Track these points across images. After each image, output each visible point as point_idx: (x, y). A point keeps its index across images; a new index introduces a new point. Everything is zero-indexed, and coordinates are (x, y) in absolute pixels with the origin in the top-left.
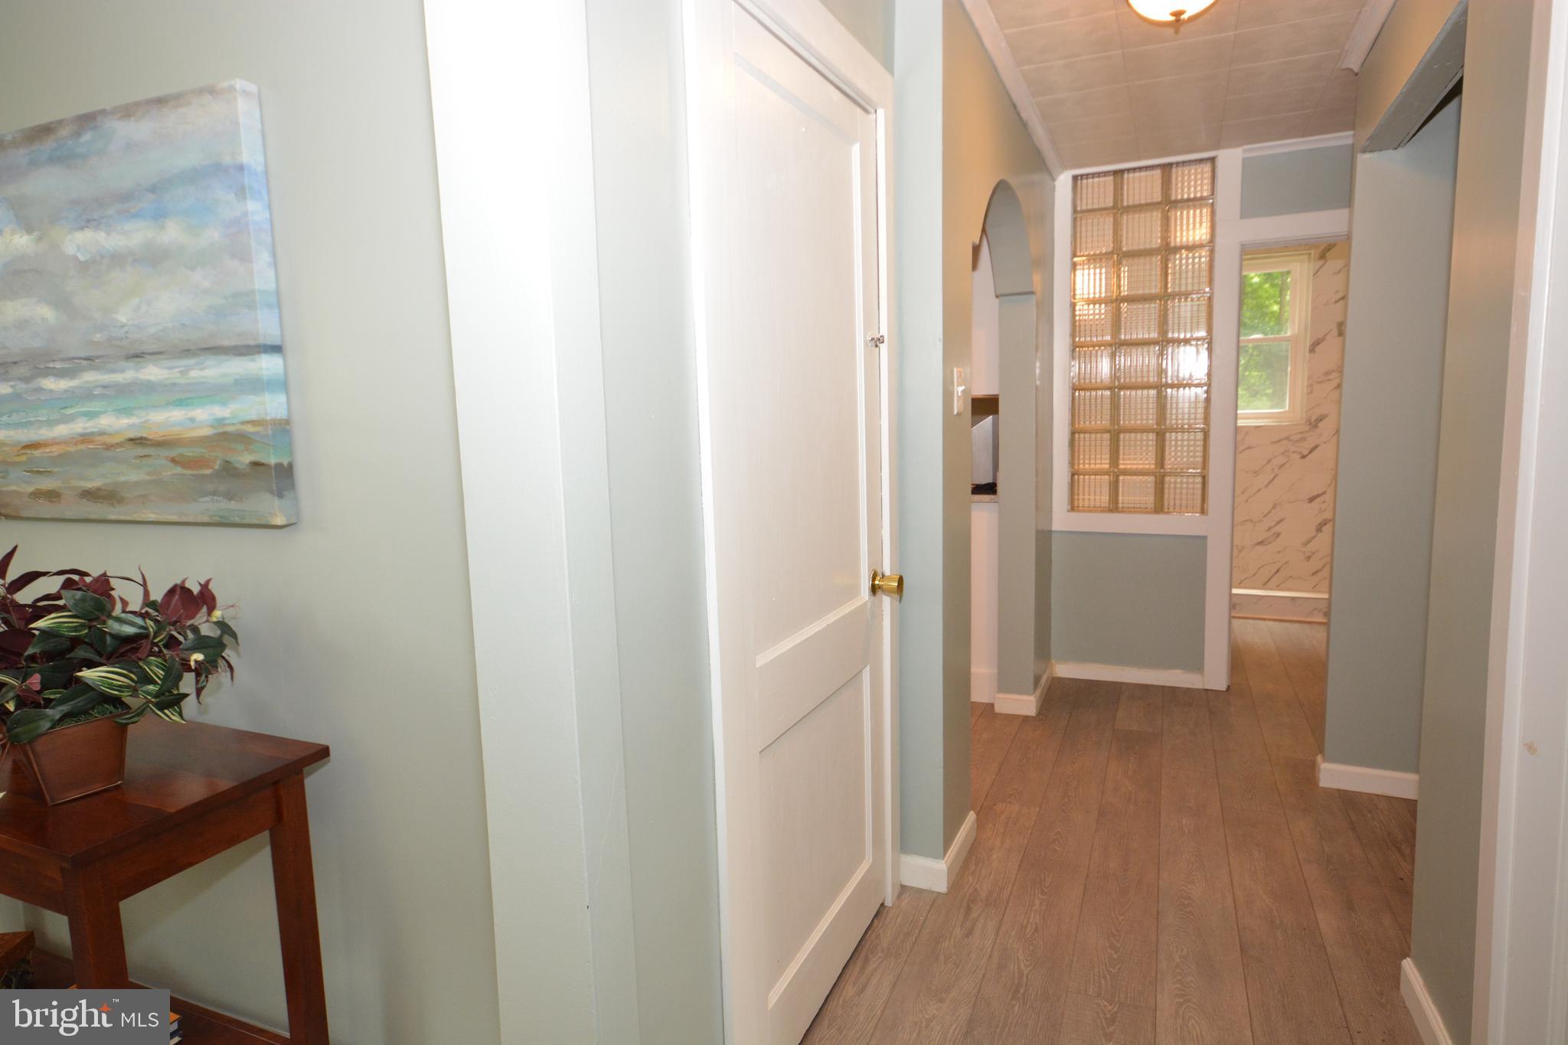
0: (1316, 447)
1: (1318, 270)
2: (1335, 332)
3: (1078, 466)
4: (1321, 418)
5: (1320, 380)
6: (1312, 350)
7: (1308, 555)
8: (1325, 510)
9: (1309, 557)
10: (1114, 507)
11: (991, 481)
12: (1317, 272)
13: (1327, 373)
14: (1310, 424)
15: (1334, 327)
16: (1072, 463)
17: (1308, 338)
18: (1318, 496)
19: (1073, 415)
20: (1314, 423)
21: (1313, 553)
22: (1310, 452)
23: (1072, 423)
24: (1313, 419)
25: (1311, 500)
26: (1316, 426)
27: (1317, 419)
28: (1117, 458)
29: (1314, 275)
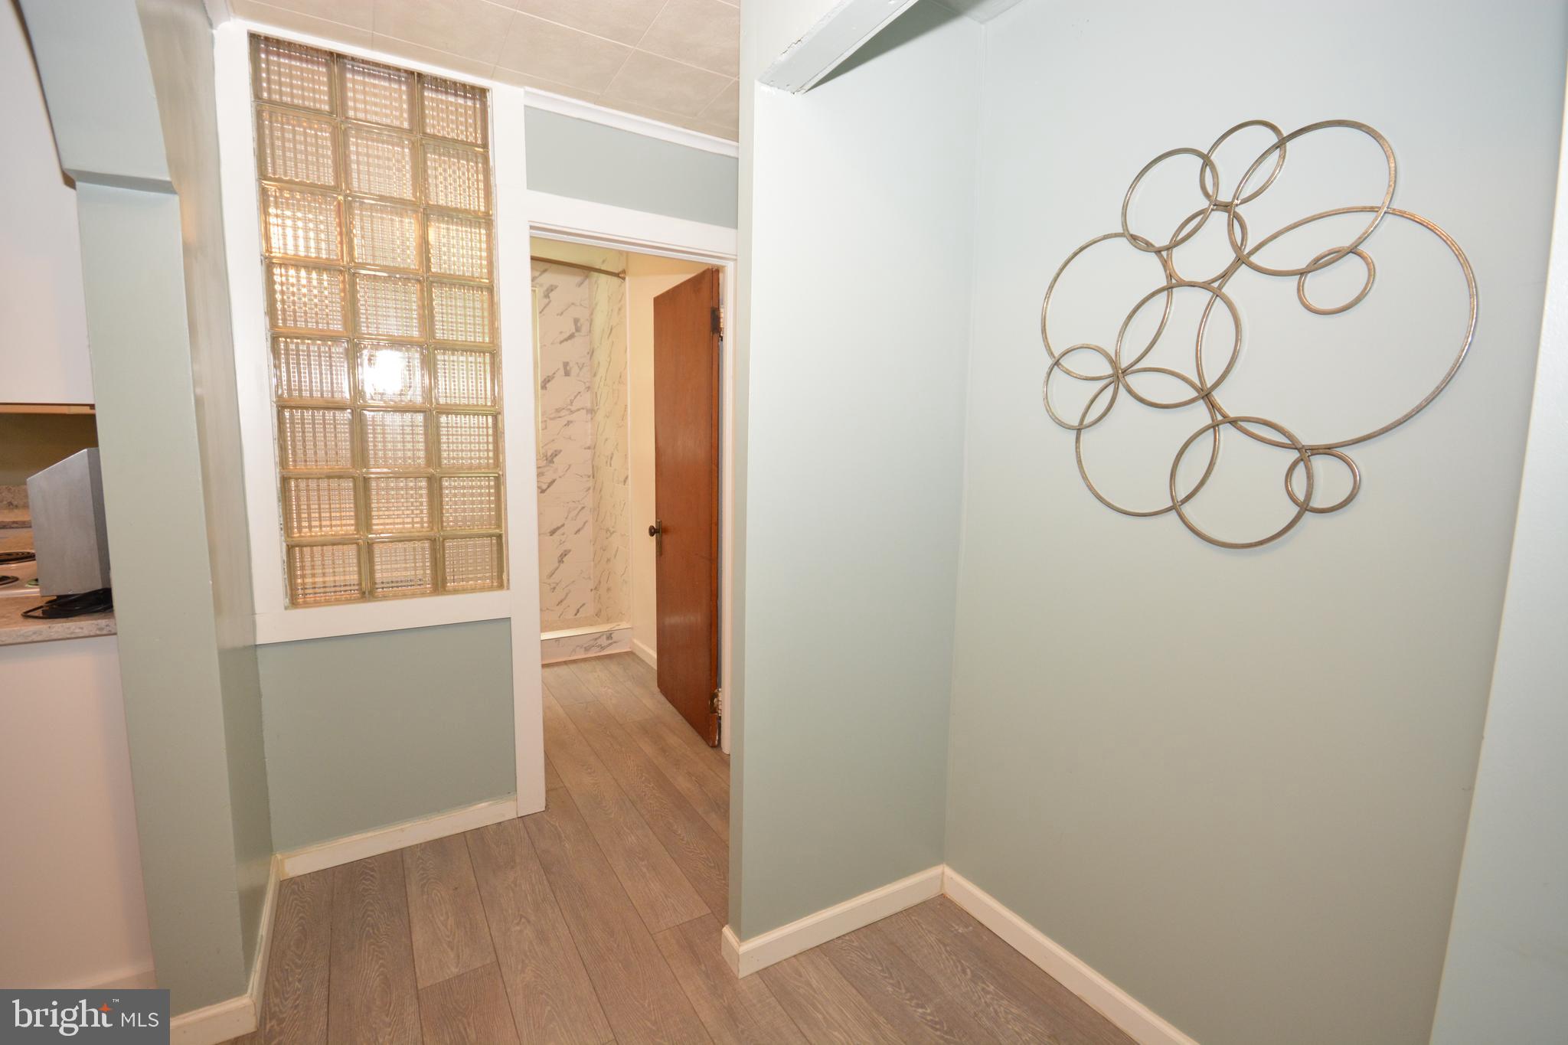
0: (554, 481)
1: (544, 308)
2: (562, 372)
3: (300, 531)
4: (556, 454)
5: (552, 416)
6: (544, 387)
7: (553, 585)
8: (564, 542)
9: (554, 588)
10: (367, 592)
11: (99, 586)
12: (542, 310)
13: (558, 411)
14: (547, 459)
15: (561, 366)
16: (287, 527)
17: (539, 378)
18: (558, 528)
19: (282, 448)
20: (550, 459)
21: (557, 584)
22: (549, 487)
23: (283, 462)
24: (549, 454)
25: (553, 533)
26: (552, 462)
27: (552, 454)
28: (368, 517)
29: (540, 313)
